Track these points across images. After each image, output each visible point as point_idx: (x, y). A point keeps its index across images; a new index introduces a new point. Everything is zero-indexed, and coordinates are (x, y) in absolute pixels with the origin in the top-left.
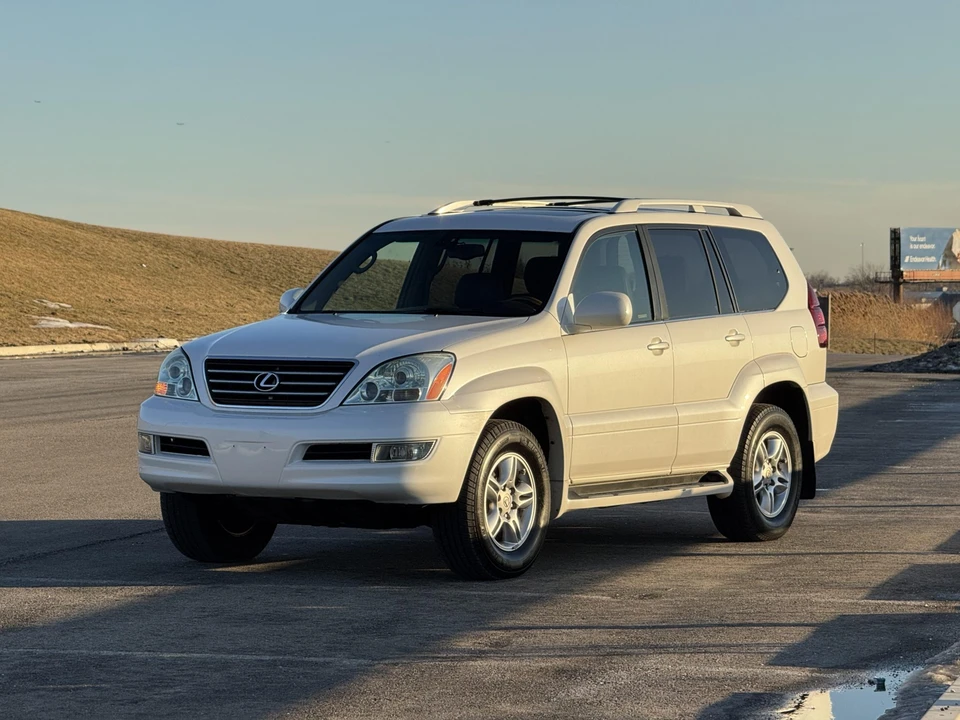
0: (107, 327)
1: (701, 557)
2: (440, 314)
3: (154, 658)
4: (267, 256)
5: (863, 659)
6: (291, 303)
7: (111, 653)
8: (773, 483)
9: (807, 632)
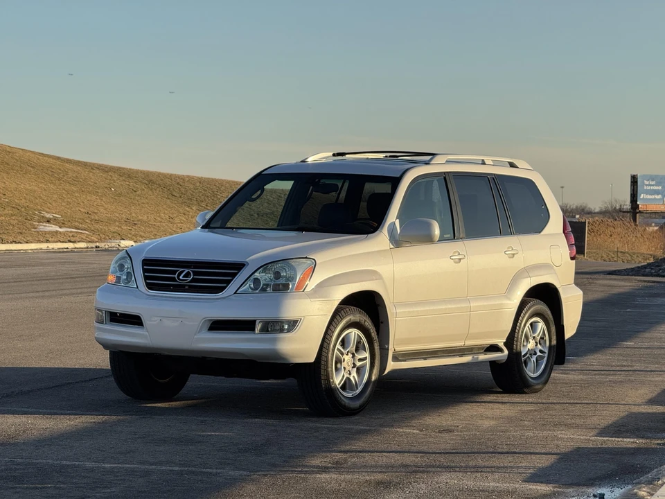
0: (85, 232)
1: (483, 404)
2: (306, 231)
3: (98, 467)
4: (198, 184)
5: (590, 479)
6: (203, 222)
7: (68, 463)
8: (535, 354)
9: (553, 458)
